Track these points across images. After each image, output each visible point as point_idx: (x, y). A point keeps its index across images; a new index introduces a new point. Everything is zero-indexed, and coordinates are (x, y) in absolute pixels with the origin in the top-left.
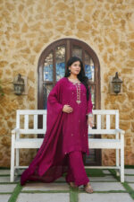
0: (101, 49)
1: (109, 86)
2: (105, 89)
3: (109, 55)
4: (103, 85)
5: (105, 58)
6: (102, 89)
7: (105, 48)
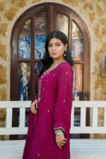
0: (92, 19)
1: (101, 66)
2: (96, 70)
3: (101, 27)
4: (94, 64)
5: (96, 30)
6: (92, 70)
7: (97, 18)
